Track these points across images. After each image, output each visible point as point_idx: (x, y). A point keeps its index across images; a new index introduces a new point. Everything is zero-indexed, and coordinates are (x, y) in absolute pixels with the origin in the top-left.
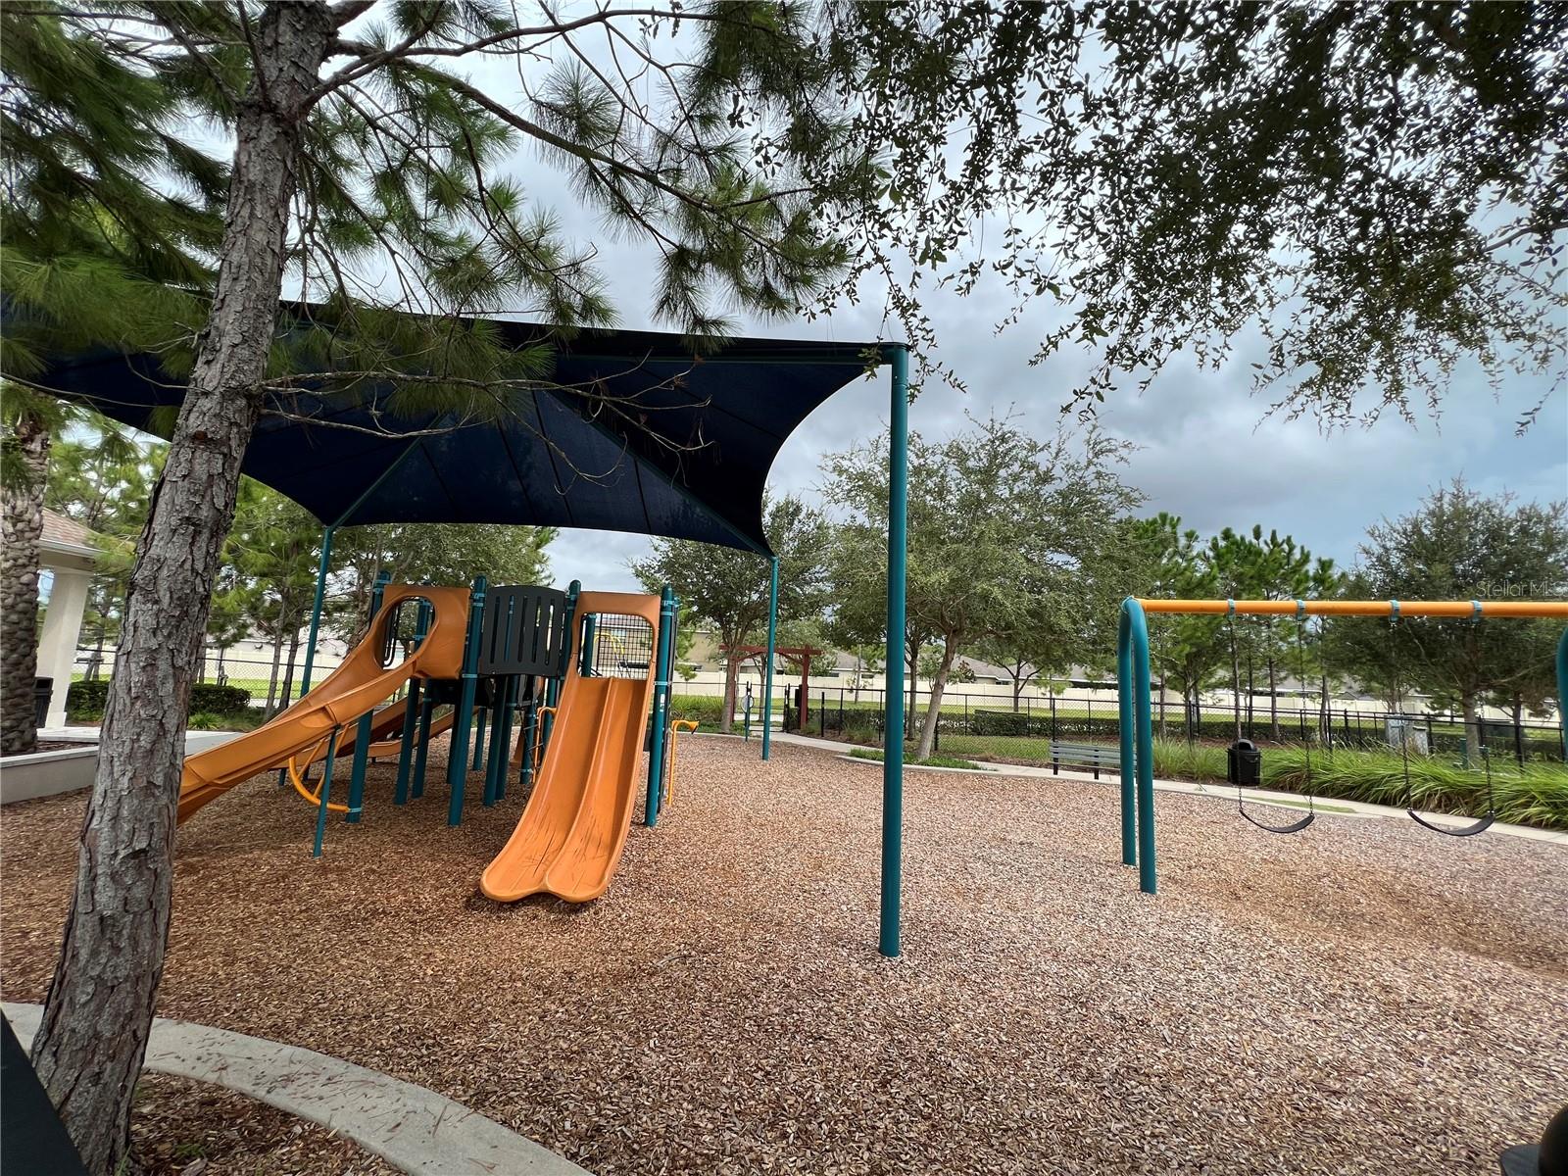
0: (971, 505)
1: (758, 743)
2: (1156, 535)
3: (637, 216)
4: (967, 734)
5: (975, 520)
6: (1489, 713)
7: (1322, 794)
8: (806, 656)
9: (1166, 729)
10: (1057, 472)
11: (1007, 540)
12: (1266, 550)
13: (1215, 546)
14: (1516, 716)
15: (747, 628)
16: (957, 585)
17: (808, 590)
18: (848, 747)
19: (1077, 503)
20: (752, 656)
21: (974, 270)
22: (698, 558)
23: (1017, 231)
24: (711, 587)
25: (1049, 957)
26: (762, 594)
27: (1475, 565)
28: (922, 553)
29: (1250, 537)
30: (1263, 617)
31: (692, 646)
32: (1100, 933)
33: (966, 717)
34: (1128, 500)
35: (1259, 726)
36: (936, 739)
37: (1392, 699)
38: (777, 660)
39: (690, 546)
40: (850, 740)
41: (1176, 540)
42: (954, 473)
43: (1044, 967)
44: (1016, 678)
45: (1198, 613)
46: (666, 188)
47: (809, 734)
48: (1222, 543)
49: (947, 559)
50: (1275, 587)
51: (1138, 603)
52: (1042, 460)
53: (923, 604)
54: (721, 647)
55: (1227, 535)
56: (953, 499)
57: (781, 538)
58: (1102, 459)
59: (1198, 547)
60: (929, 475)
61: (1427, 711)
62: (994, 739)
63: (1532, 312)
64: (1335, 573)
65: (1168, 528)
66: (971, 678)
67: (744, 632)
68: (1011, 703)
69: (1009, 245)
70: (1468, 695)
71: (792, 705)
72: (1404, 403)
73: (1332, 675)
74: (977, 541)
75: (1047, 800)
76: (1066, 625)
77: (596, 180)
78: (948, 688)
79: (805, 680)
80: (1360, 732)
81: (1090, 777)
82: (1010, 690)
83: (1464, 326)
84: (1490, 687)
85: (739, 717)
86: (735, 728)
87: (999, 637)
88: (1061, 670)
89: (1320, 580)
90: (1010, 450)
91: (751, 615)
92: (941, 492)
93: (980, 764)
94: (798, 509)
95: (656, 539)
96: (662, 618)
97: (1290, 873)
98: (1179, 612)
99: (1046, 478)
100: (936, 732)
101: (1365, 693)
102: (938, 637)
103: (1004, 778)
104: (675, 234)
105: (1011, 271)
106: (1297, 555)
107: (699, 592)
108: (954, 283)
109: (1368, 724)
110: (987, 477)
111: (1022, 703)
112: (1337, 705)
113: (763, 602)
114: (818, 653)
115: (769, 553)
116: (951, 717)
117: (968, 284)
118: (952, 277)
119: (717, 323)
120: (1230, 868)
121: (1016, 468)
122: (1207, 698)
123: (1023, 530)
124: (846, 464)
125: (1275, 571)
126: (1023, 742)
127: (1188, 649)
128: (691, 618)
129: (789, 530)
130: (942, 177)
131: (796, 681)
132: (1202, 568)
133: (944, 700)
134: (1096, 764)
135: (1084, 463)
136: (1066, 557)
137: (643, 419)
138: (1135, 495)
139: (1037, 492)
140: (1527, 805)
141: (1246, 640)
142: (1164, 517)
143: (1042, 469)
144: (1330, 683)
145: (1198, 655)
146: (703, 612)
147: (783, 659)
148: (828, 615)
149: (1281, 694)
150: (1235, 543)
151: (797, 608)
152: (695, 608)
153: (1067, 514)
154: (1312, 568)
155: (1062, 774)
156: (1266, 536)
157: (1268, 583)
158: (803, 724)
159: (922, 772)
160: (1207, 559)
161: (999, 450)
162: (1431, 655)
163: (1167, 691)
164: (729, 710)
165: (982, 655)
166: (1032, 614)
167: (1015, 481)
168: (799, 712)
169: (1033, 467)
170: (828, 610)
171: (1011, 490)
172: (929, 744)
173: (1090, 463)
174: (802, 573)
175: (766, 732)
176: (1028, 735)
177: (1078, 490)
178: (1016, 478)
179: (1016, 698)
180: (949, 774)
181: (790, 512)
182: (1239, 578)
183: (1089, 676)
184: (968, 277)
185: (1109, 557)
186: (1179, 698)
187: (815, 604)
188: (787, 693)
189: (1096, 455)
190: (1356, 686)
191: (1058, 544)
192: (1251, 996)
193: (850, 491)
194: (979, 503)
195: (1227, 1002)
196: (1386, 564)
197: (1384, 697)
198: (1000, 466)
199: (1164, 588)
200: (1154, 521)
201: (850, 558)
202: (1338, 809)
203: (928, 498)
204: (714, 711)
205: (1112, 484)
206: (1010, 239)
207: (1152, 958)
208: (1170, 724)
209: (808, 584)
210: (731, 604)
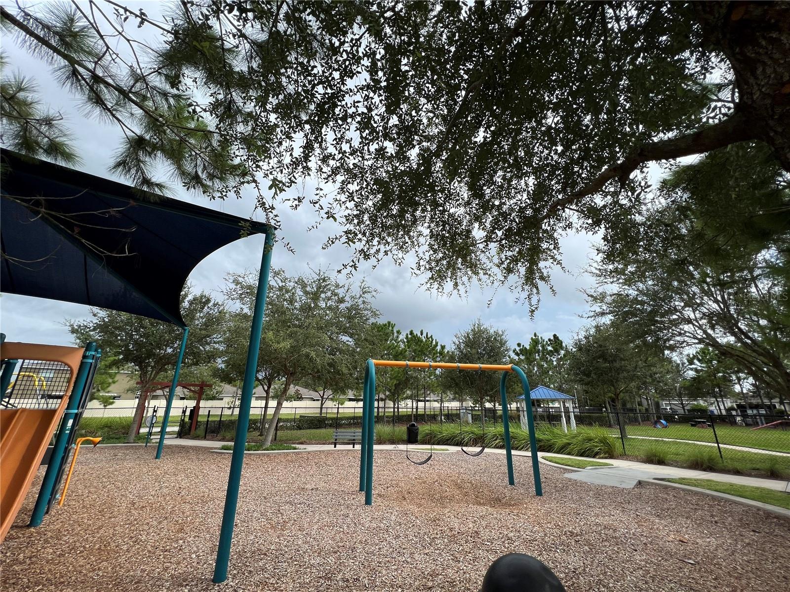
0: (306, 309)
1: (154, 447)
2: (385, 331)
3: (109, 110)
4: (294, 429)
5: (307, 317)
6: (488, 405)
7: (438, 444)
8: (202, 388)
9: (385, 419)
10: (347, 298)
11: (322, 328)
12: (424, 340)
13: (407, 338)
14: (494, 406)
15: (160, 370)
16: (294, 349)
17: (208, 348)
18: (219, 444)
19: (354, 313)
20: (162, 389)
21: (300, 200)
22: (129, 323)
23: (321, 190)
24: (136, 343)
25: (316, 554)
26: (175, 349)
27: (484, 350)
28: (278, 331)
29: (419, 334)
30: (423, 368)
31: (114, 382)
32: (344, 533)
33: (294, 420)
34: (375, 315)
35: (420, 415)
36: (276, 434)
37: (461, 401)
38: (179, 390)
39: (124, 316)
40: (223, 440)
41: (393, 334)
42: (299, 292)
43: (312, 562)
44: (322, 397)
45: (400, 366)
46: (133, 101)
47: (196, 438)
48: (409, 336)
49: (290, 336)
50: (426, 355)
51: (373, 362)
52: (341, 292)
53: (276, 358)
54: (137, 383)
55: (411, 333)
56: (297, 305)
57: (194, 316)
58: (366, 295)
59: (401, 337)
60: (287, 291)
61: (472, 405)
62: (308, 431)
63: (489, 267)
64: (446, 351)
65: (390, 328)
66: (299, 398)
67: (157, 373)
68: (318, 411)
69: (317, 194)
70: (482, 399)
71: (187, 419)
72: (458, 290)
73: (444, 392)
74: (308, 327)
75: (329, 463)
76: (345, 371)
77: (77, 78)
78: (285, 404)
79: (198, 403)
80: (452, 415)
81: (350, 447)
82: (318, 404)
83: (473, 267)
84: (487, 396)
85: (144, 430)
86: (139, 437)
87: (314, 377)
88: (344, 393)
89: (441, 353)
90: (327, 285)
91: (163, 362)
92: (291, 301)
93: (297, 446)
94: (208, 301)
95: (96, 309)
96: (82, 364)
97: (424, 482)
98: (391, 366)
99: (341, 301)
100: (276, 429)
101: (454, 399)
102: (284, 376)
103: (309, 453)
104: (137, 129)
105: (317, 205)
106: (434, 343)
107: (127, 346)
108: (290, 203)
109: (454, 412)
110: (315, 297)
111: (324, 411)
112: (446, 404)
113: (175, 355)
114: (210, 386)
115: (183, 325)
116: (287, 420)
117: (296, 205)
118: (289, 200)
119: (160, 186)
120: (403, 485)
121: (329, 294)
122: (402, 404)
123: (329, 324)
124: (241, 279)
125: (427, 349)
126: (322, 431)
127: (395, 382)
128: (116, 364)
129: (200, 312)
130: (291, 155)
131: (192, 404)
132: (402, 346)
133: (282, 411)
134: (354, 440)
135: (358, 296)
136: (348, 338)
137: (76, 230)
138: (378, 313)
139: (338, 306)
140: (496, 440)
141: (416, 377)
142: (389, 323)
143: (341, 296)
144: (444, 396)
145: (399, 384)
146: (127, 359)
147: (185, 390)
148: (220, 364)
149: (428, 401)
150: (414, 336)
151: (198, 359)
152: (121, 357)
153: (350, 318)
154: (439, 348)
155: (339, 447)
156: (425, 335)
157: (424, 354)
158: (193, 432)
159: (264, 455)
160: (404, 342)
161: (322, 284)
162: (472, 384)
163: (387, 401)
164: (135, 426)
165: (306, 386)
166: (330, 365)
167: (329, 300)
168: (191, 424)
169: (336, 295)
170: (219, 360)
171: (326, 304)
172: (270, 438)
173: (361, 296)
174: (205, 337)
175: (162, 439)
176: (325, 428)
177: (355, 307)
178: (329, 299)
179: (321, 408)
180: (279, 454)
181: (202, 301)
182: (415, 351)
183: (355, 396)
184: (296, 202)
185: (366, 340)
186: (391, 404)
187: (212, 356)
188: (184, 412)
189: (363, 293)
190: (452, 397)
191: (345, 331)
192: (404, 549)
193: (241, 294)
194: (310, 308)
195: (394, 555)
196: (460, 348)
197: (459, 400)
198: (322, 292)
199: (388, 354)
200: (386, 325)
201: (237, 332)
202: (443, 450)
203: (285, 303)
204: (123, 427)
205: (369, 307)
206: (318, 192)
207: (366, 540)
208: (387, 417)
209: (209, 344)
210: (150, 354)
